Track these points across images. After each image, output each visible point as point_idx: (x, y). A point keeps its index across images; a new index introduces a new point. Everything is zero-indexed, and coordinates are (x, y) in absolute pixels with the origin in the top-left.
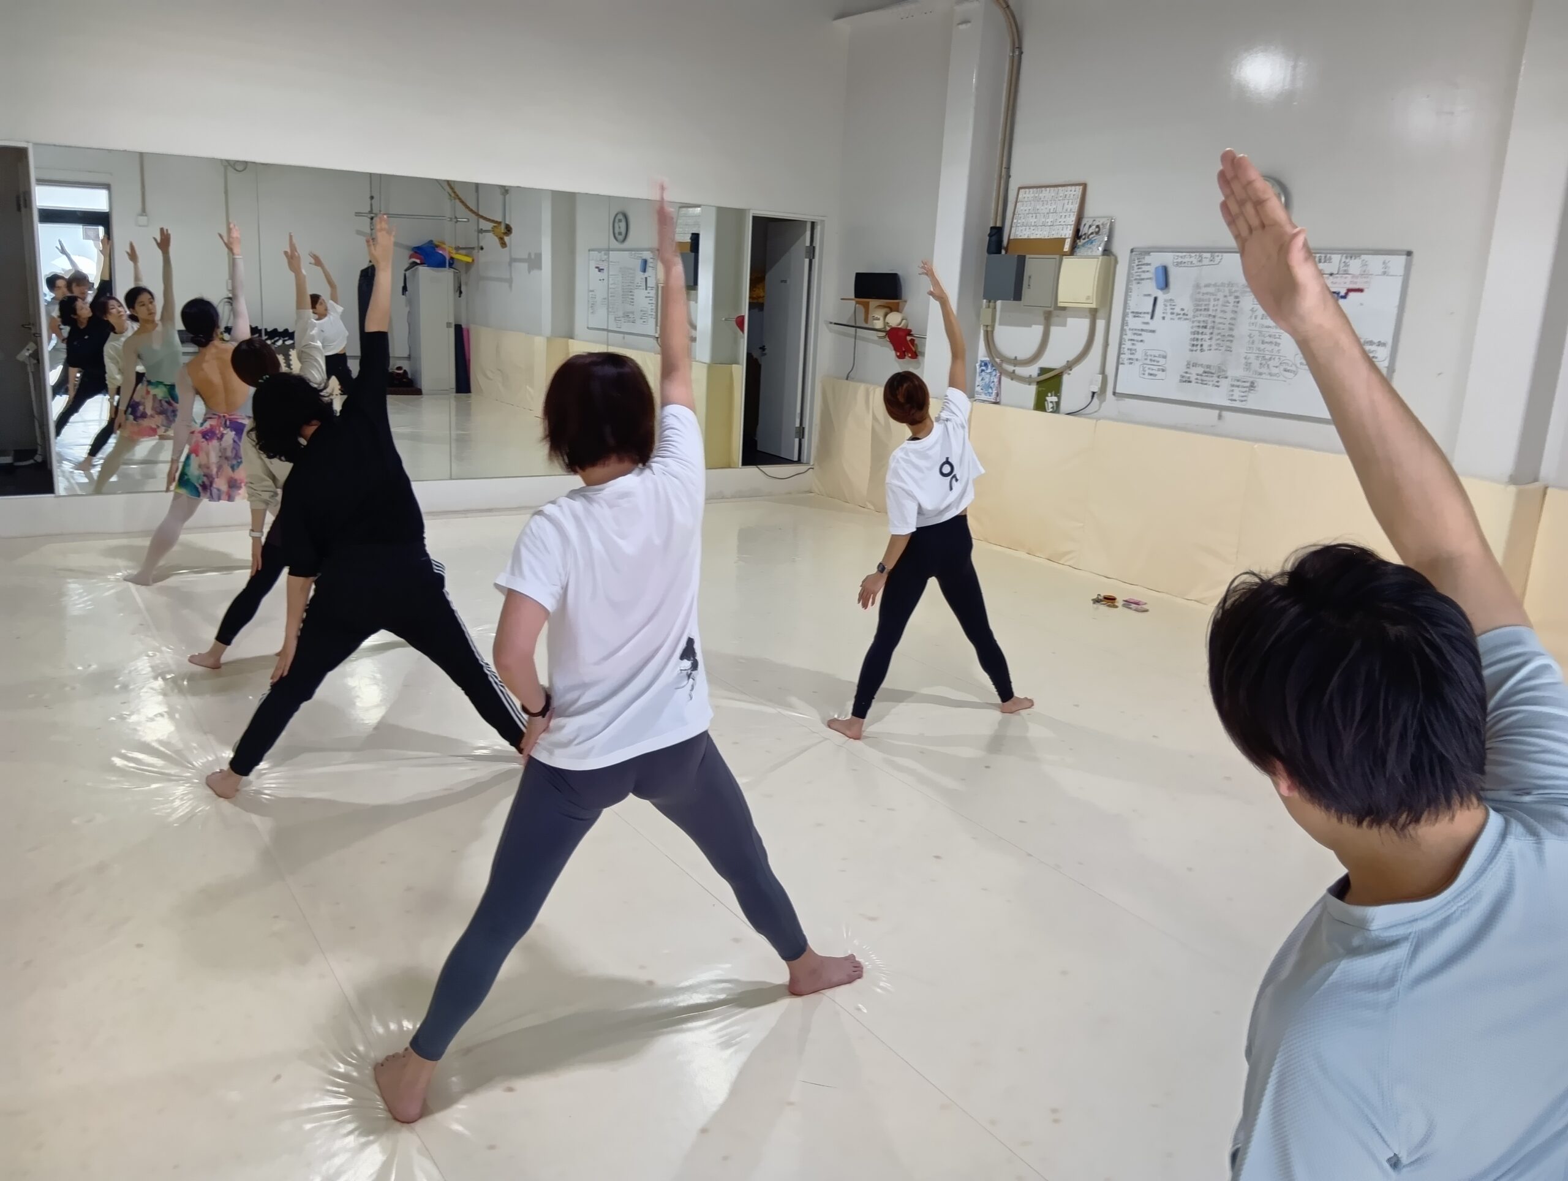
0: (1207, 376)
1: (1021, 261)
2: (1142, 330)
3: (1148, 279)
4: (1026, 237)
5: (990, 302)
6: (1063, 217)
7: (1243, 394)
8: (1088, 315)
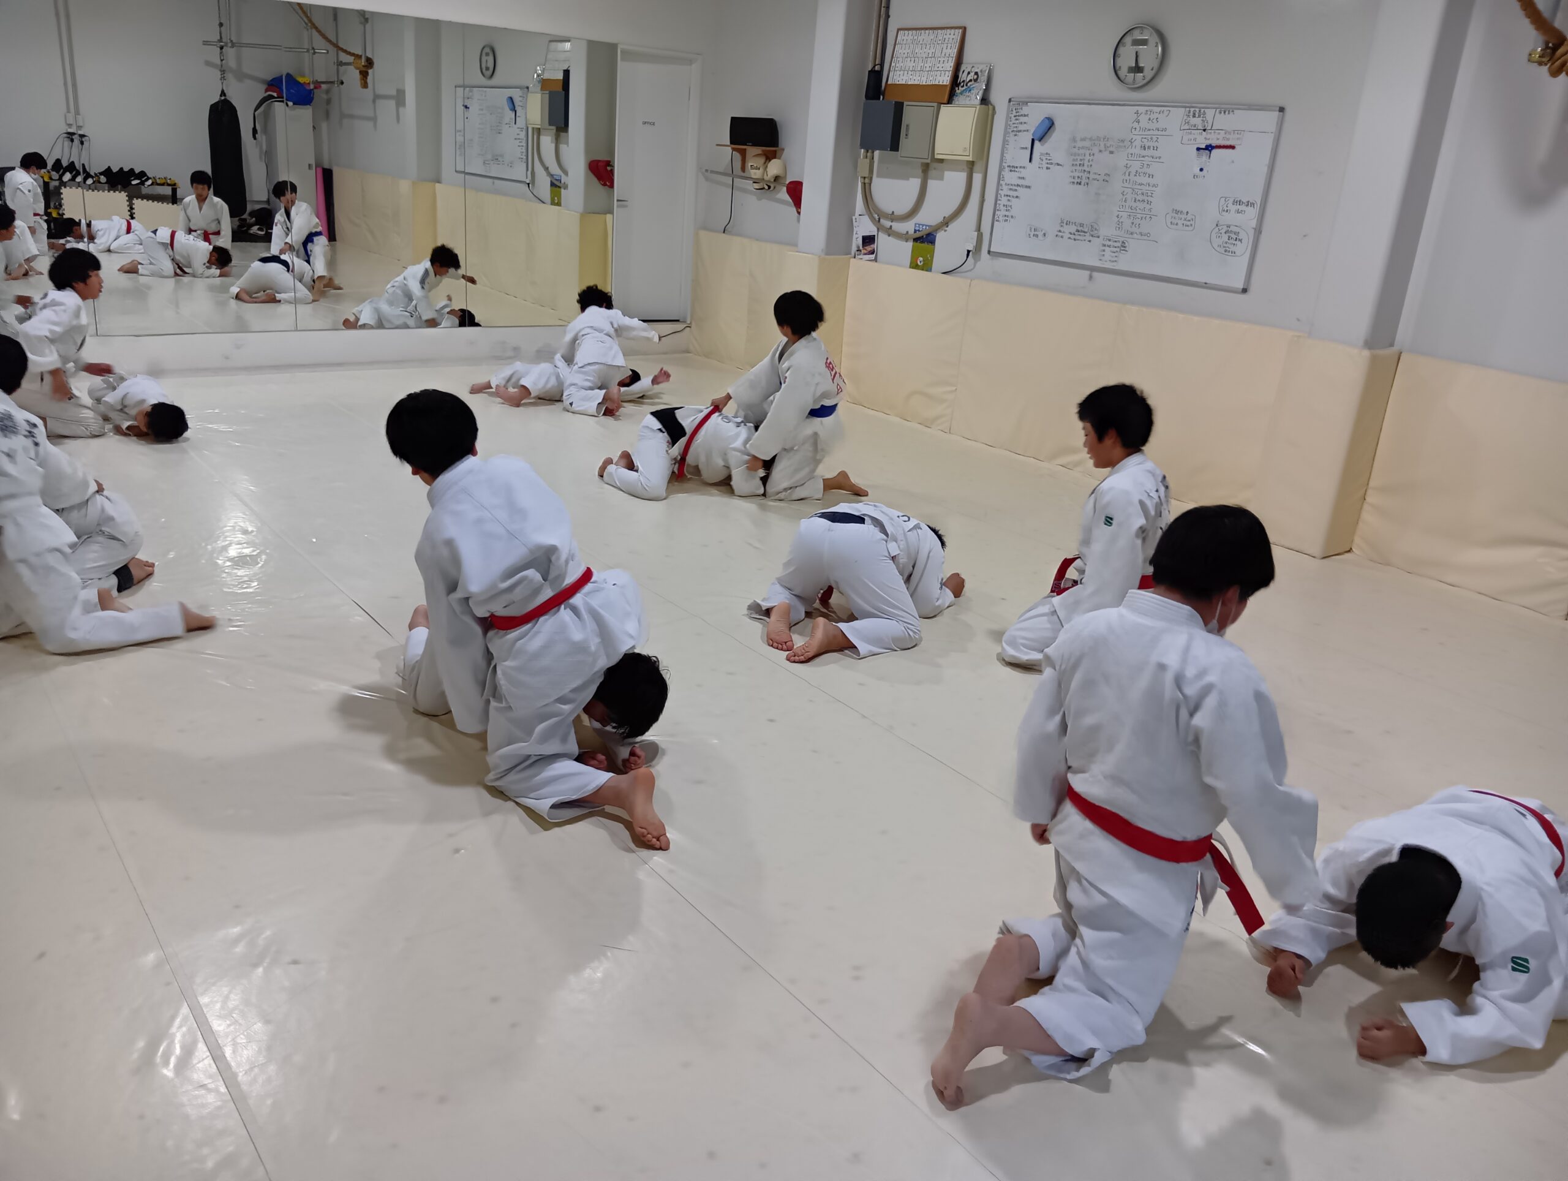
0: (1080, 235)
1: (899, 108)
2: (1018, 185)
3: (1024, 131)
4: (904, 83)
5: (868, 151)
6: (942, 62)
7: (1114, 254)
8: (965, 167)
